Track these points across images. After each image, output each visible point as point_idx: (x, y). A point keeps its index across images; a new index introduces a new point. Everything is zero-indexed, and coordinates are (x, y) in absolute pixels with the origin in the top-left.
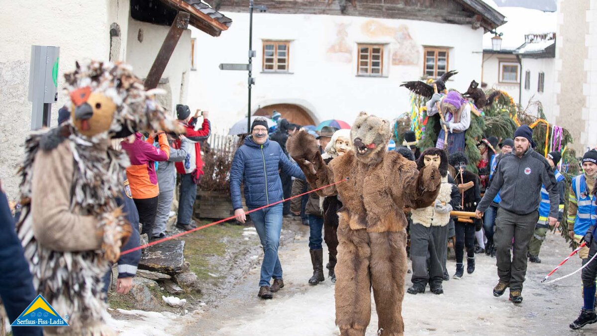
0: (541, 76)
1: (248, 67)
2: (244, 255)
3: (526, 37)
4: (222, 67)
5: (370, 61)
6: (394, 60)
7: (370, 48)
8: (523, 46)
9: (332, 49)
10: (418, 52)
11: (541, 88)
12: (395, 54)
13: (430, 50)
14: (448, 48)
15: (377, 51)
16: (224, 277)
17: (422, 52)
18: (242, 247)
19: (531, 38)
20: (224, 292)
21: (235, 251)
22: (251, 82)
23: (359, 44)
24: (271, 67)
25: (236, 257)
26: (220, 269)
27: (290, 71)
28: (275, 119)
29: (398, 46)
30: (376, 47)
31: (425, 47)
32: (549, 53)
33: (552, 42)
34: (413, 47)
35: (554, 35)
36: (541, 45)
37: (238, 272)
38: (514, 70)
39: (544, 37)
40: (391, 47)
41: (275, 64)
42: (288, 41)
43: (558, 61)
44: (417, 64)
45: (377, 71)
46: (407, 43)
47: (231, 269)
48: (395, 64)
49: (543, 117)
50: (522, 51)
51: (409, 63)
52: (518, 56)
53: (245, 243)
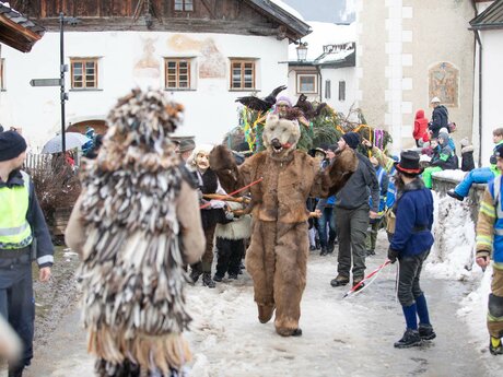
0: (342, 85)
1: (61, 82)
2: (68, 278)
3: (325, 47)
4: (34, 83)
5: (177, 75)
6: (201, 73)
7: (178, 62)
8: (322, 56)
9: (140, 65)
10: (224, 64)
11: (342, 96)
12: (202, 67)
13: (236, 61)
14: (254, 59)
15: (184, 65)
16: (49, 307)
17: (228, 64)
18: (65, 270)
19: (329, 49)
20: (51, 324)
21: (58, 275)
22: (64, 98)
23: (166, 58)
24: (80, 85)
25: (59, 282)
26: (44, 296)
27: (99, 88)
28: (89, 134)
29: (204, 59)
30: (183, 61)
31: (231, 59)
32: (350, 62)
33: (352, 51)
34: (220, 59)
35: (354, 44)
36: (342, 55)
37: (63, 299)
38: (311, 80)
39: (343, 47)
40: (198, 60)
41: (84, 81)
42: (96, 58)
43: (358, 70)
44: (224, 76)
45: (184, 84)
46: (213, 56)
47: (56, 296)
48: (202, 77)
49: (364, 122)
50: (321, 61)
51: (216, 75)
52: (317, 66)
53: (67, 265)
